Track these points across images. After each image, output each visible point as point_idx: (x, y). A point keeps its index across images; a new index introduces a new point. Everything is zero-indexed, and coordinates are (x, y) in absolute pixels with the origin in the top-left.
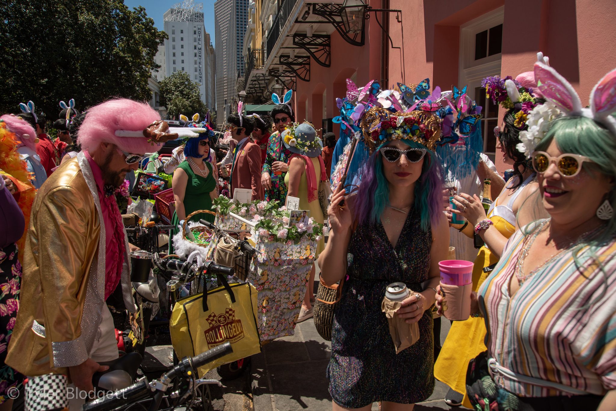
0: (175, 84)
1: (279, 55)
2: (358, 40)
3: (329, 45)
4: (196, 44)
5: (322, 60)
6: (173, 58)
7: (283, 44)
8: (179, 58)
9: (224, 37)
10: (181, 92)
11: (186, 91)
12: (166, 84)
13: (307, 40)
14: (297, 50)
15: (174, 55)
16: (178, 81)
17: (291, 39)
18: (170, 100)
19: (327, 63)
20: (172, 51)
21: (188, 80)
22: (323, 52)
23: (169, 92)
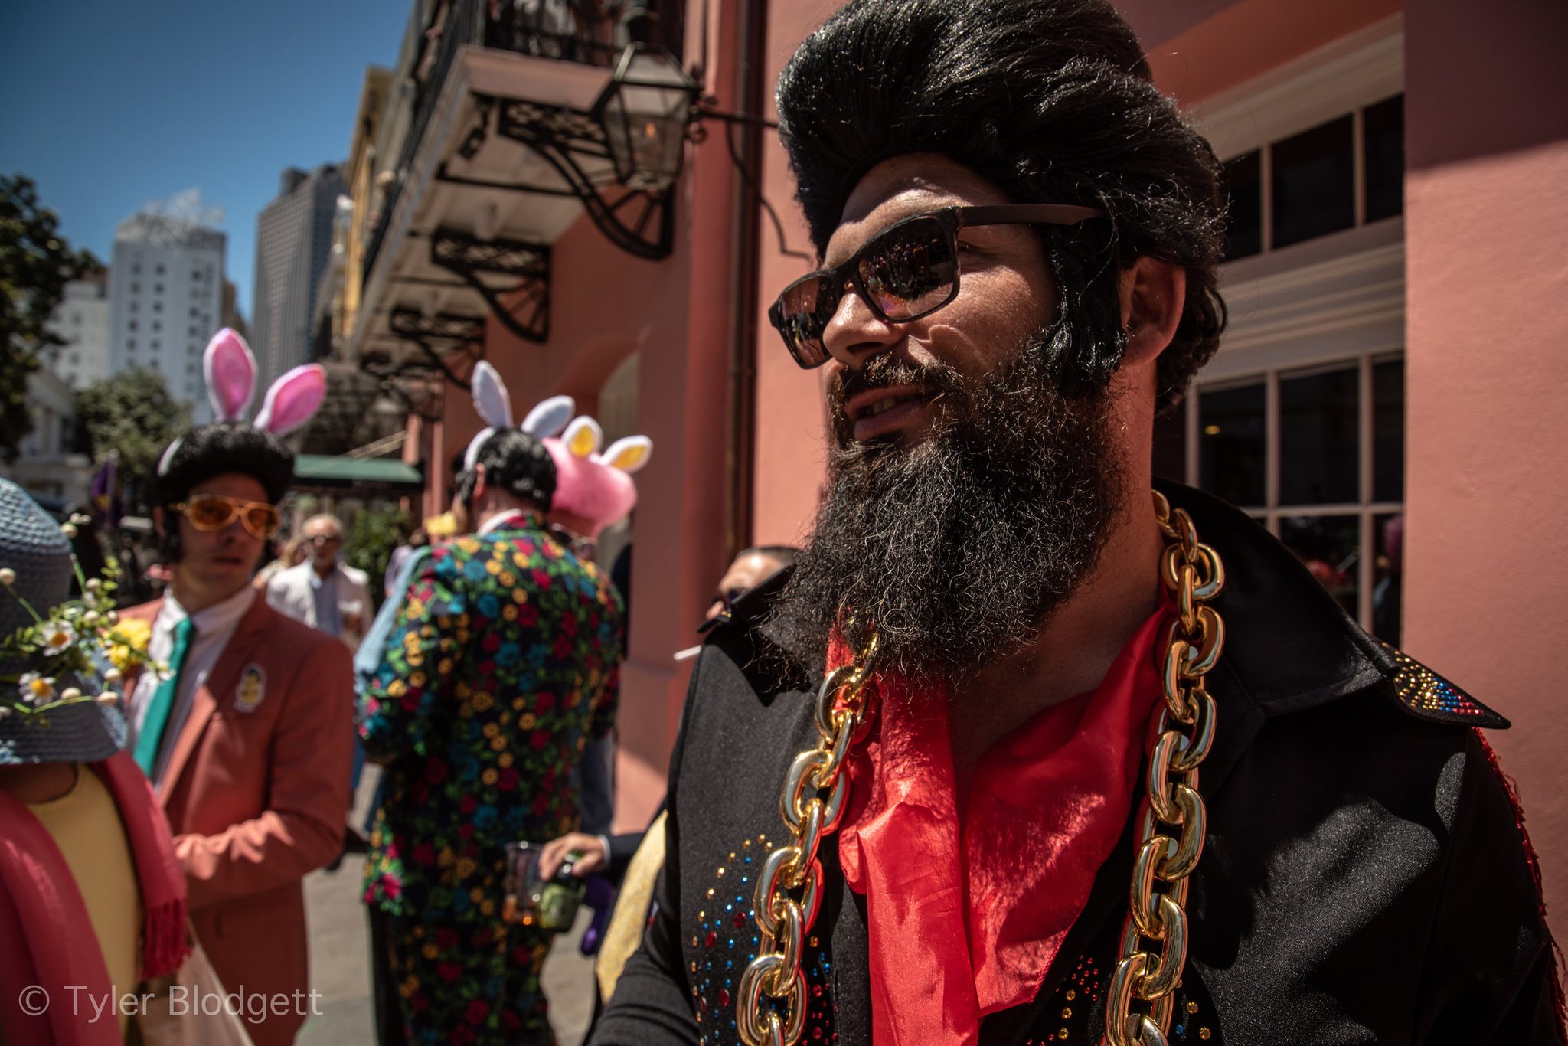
0: (123, 401)
1: (389, 304)
2: (652, 235)
3: (545, 276)
4: (197, 303)
5: (524, 317)
6: (126, 334)
7: (398, 267)
8: (145, 336)
9: (278, 294)
10: (140, 421)
11: (153, 420)
12: (96, 398)
13: (476, 253)
14: (446, 293)
15: (133, 326)
16: (133, 393)
17: (422, 246)
18: (105, 439)
19: (538, 328)
20: (126, 316)
21: (161, 391)
22: (524, 294)
23: (103, 417)
